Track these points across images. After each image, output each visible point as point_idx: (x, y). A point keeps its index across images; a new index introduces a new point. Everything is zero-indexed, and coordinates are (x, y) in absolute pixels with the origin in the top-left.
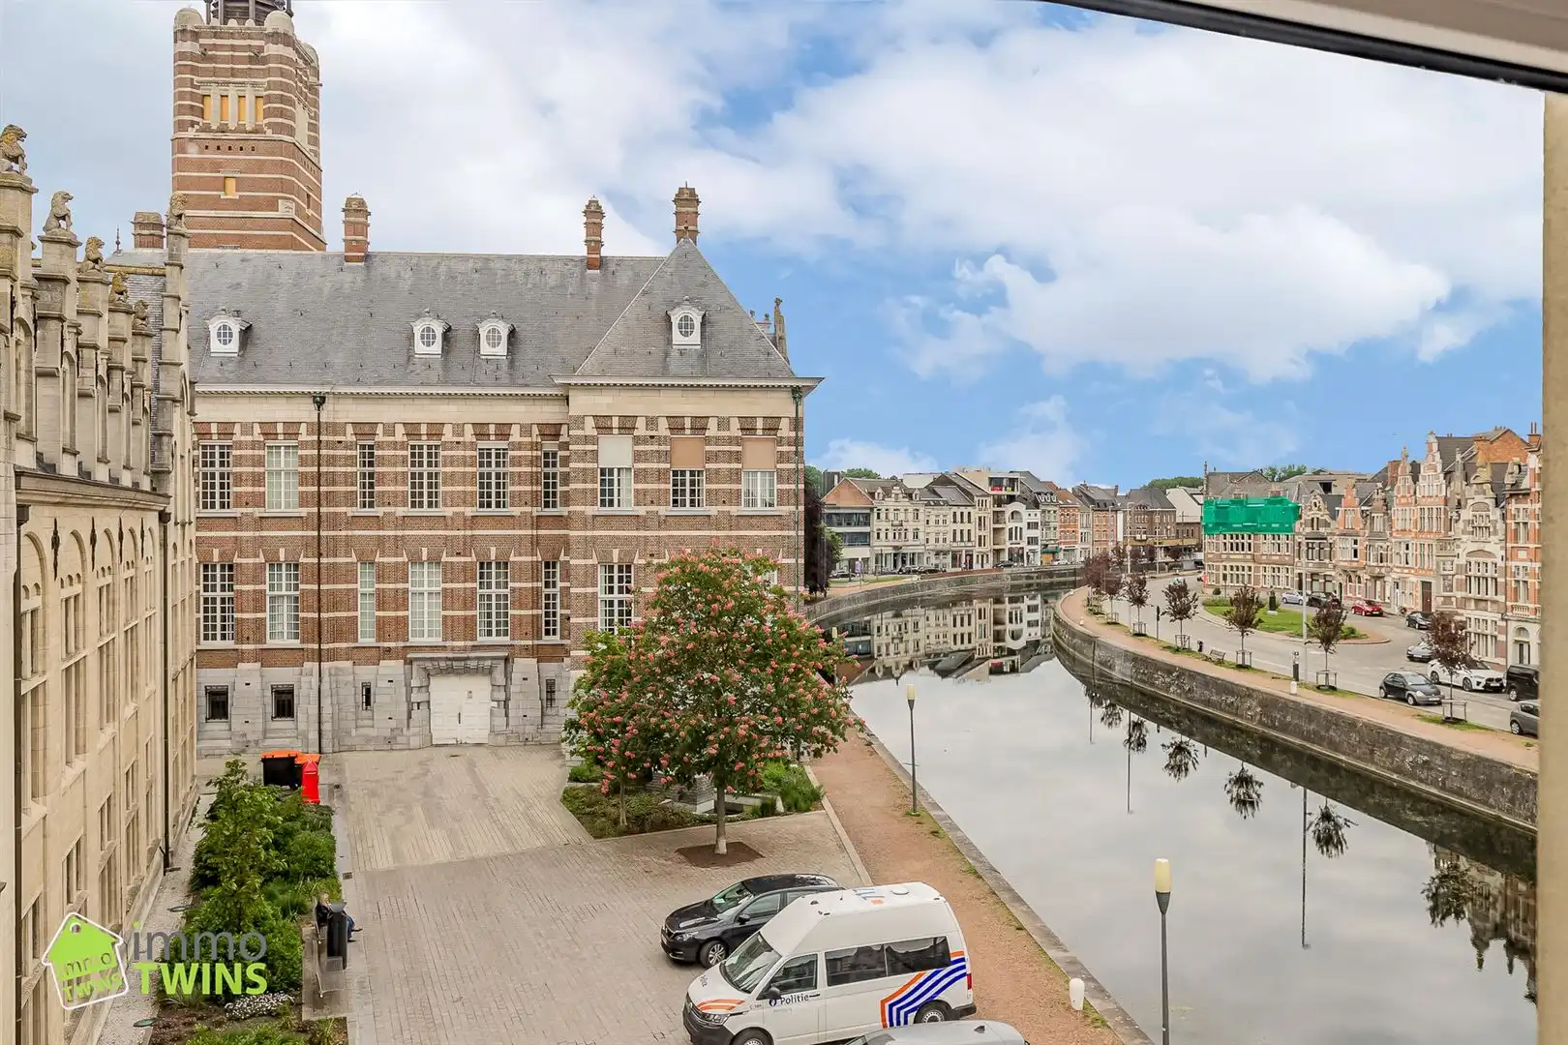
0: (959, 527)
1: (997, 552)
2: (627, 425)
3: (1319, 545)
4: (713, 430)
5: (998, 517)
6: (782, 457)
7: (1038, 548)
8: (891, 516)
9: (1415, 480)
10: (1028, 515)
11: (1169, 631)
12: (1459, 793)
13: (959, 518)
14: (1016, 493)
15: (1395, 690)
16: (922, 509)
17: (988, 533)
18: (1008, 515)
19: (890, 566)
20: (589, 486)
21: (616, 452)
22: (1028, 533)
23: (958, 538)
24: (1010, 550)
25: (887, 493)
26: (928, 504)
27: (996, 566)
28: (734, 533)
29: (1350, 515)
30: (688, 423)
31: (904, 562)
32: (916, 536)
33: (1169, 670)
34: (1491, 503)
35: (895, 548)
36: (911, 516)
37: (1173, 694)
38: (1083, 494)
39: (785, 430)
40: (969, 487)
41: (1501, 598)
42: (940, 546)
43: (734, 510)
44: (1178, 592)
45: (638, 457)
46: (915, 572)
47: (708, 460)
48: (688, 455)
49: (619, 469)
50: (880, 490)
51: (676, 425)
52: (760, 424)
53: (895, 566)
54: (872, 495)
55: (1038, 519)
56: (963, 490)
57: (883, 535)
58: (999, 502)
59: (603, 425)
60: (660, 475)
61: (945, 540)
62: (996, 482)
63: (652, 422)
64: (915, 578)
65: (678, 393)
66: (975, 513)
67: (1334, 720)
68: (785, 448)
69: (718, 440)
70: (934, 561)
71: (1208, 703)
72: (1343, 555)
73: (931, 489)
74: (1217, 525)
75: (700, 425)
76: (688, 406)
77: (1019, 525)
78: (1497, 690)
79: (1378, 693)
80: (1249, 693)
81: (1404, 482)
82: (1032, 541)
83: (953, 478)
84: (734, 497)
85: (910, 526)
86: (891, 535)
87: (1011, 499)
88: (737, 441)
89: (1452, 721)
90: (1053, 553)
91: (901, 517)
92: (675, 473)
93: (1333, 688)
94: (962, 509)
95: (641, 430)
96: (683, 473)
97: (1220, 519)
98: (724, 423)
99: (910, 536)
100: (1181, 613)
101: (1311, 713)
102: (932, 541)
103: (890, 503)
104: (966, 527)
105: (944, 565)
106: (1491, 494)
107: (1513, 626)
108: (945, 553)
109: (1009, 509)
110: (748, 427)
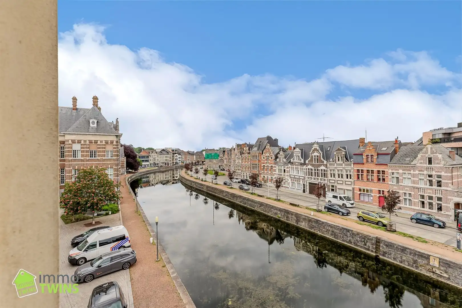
0: (166, 158)
1: (173, 163)
2: (79, 142)
3: (222, 160)
4: (99, 143)
5: (173, 156)
6: (114, 148)
7: (180, 162)
8: (153, 157)
9: (234, 151)
10: (179, 156)
11: (195, 176)
12: (230, 199)
13: (166, 157)
14: (177, 152)
15: (225, 184)
16: (159, 155)
17: (171, 159)
18: (175, 156)
19: (153, 166)
20: (70, 154)
21: (76, 147)
22: (178, 159)
23: (166, 160)
24: (176, 162)
25: (152, 152)
26: (160, 154)
27: (173, 165)
28: (104, 162)
29: (226, 156)
30: (93, 141)
31: (156, 165)
32: (158, 160)
33: (194, 182)
34: (240, 154)
35: (154, 162)
36: (157, 157)
37: (194, 186)
38: (189, 153)
39: (115, 143)
40: (168, 151)
41: (241, 169)
42: (162, 162)
43: (104, 158)
44: (196, 170)
45: (82, 148)
46: (157, 167)
47: (98, 149)
48: (93, 148)
49: (77, 150)
50: (151, 152)
51: (91, 142)
52: (109, 142)
53: (154, 165)
54: (149, 153)
55: (180, 157)
56: (167, 152)
57: (151, 160)
58: (173, 154)
59: (73, 142)
60: (87, 152)
61: (163, 161)
62: (173, 151)
63: (85, 141)
64: (157, 168)
65: (91, 136)
66: (169, 156)
67: (216, 189)
68: (115, 146)
69: (100, 145)
70: (161, 164)
71: (199, 187)
72: (225, 162)
73: (161, 152)
74: (207, 158)
75: (96, 142)
76: (93, 138)
77: (177, 158)
78: (240, 183)
79: (223, 184)
80: (205, 185)
81: (233, 151)
82: (179, 160)
83: (165, 150)
84: (104, 156)
85: (157, 158)
86: (153, 160)
87: (176, 153)
88: (105, 145)
89: (231, 188)
90: (183, 162)
91: (155, 157)
92: (91, 151)
93: (217, 184)
94: (167, 155)
95: (82, 142)
96: (92, 151)
97: (208, 157)
98: (101, 142)
99: (157, 160)
100: (197, 173)
101: (213, 188)
102: (161, 161)
103: (153, 154)
104: (167, 158)
105: (163, 165)
106: (240, 153)
107: (243, 173)
108: (164, 163)
109: (175, 155)
110: (107, 142)
